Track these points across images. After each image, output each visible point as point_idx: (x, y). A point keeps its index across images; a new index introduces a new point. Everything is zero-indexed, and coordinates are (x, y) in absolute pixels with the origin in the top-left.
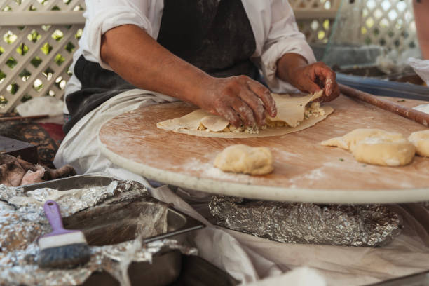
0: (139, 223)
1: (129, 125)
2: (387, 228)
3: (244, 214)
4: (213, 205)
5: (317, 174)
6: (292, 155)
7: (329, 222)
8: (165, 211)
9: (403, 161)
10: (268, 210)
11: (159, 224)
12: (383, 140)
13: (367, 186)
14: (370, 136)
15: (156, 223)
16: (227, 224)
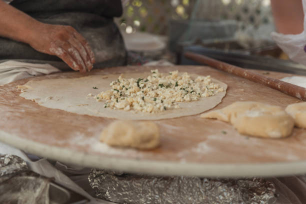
0: (20, 198)
1: (7, 98)
2: (264, 197)
3: (125, 186)
4: (92, 178)
5: (203, 148)
6: (175, 128)
7: (209, 193)
8: (46, 186)
9: (284, 133)
10: (149, 182)
11: (40, 199)
12: (263, 113)
13: (255, 159)
14: (250, 109)
15: (37, 198)
16: (107, 197)
